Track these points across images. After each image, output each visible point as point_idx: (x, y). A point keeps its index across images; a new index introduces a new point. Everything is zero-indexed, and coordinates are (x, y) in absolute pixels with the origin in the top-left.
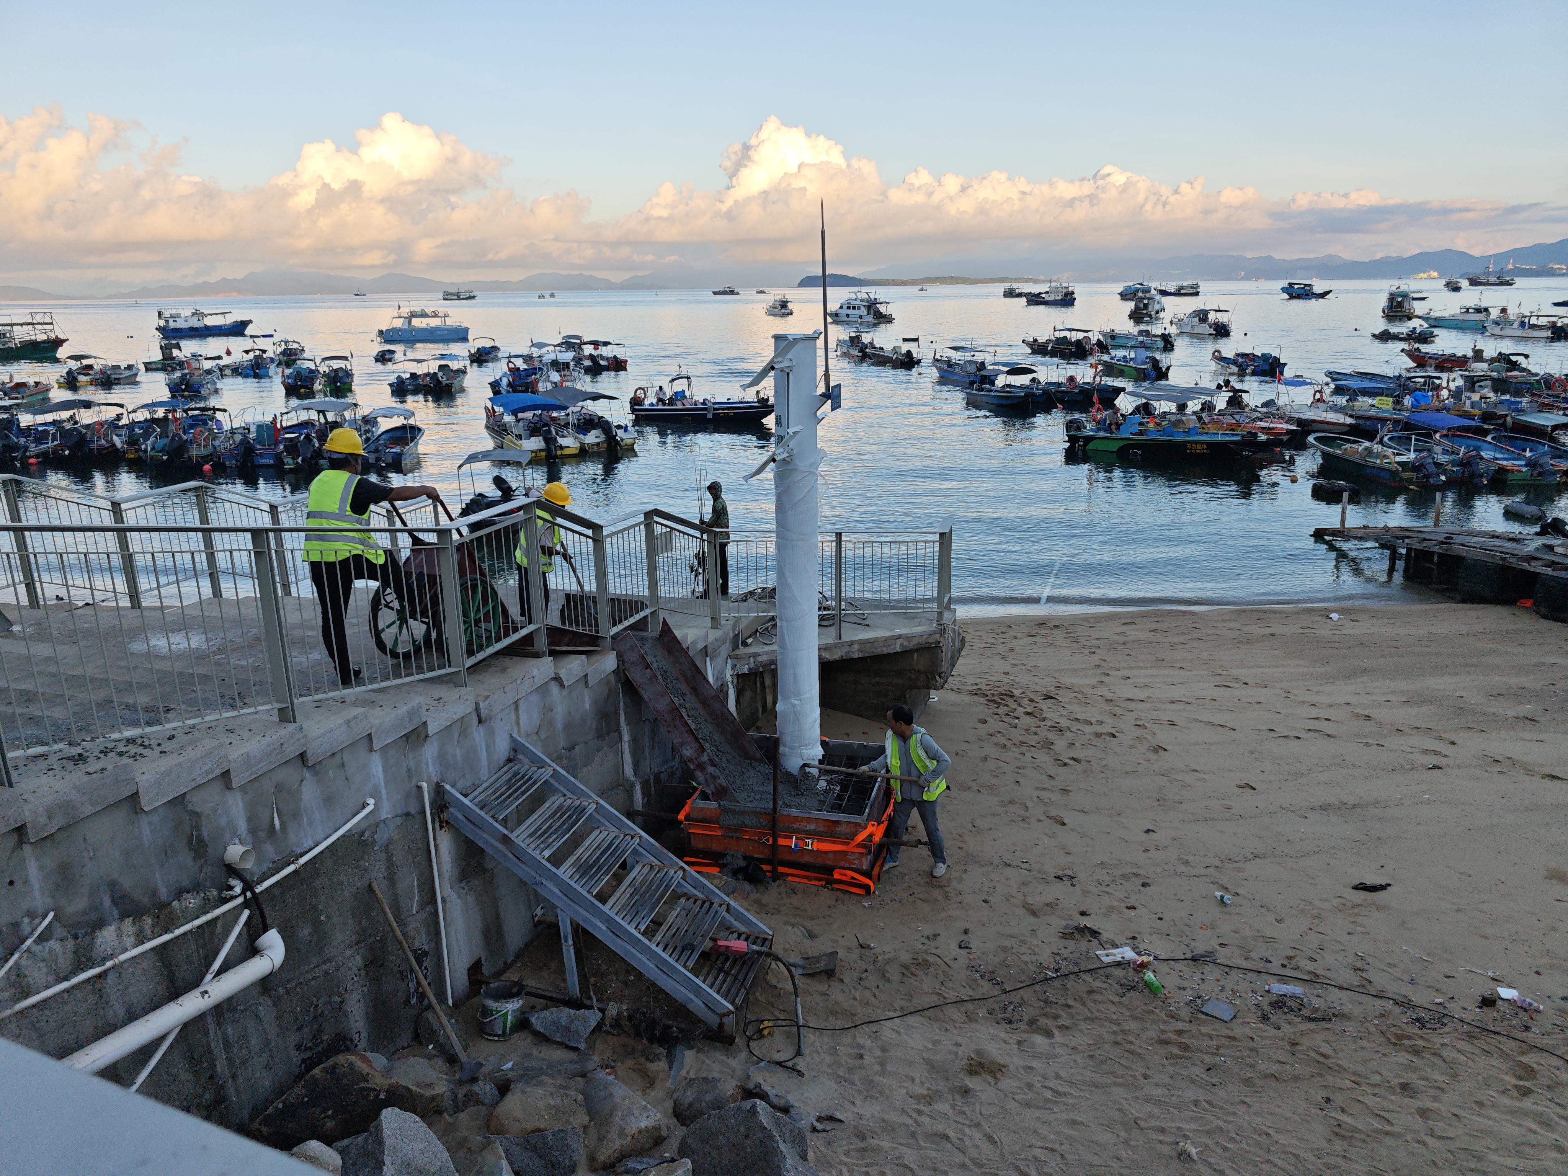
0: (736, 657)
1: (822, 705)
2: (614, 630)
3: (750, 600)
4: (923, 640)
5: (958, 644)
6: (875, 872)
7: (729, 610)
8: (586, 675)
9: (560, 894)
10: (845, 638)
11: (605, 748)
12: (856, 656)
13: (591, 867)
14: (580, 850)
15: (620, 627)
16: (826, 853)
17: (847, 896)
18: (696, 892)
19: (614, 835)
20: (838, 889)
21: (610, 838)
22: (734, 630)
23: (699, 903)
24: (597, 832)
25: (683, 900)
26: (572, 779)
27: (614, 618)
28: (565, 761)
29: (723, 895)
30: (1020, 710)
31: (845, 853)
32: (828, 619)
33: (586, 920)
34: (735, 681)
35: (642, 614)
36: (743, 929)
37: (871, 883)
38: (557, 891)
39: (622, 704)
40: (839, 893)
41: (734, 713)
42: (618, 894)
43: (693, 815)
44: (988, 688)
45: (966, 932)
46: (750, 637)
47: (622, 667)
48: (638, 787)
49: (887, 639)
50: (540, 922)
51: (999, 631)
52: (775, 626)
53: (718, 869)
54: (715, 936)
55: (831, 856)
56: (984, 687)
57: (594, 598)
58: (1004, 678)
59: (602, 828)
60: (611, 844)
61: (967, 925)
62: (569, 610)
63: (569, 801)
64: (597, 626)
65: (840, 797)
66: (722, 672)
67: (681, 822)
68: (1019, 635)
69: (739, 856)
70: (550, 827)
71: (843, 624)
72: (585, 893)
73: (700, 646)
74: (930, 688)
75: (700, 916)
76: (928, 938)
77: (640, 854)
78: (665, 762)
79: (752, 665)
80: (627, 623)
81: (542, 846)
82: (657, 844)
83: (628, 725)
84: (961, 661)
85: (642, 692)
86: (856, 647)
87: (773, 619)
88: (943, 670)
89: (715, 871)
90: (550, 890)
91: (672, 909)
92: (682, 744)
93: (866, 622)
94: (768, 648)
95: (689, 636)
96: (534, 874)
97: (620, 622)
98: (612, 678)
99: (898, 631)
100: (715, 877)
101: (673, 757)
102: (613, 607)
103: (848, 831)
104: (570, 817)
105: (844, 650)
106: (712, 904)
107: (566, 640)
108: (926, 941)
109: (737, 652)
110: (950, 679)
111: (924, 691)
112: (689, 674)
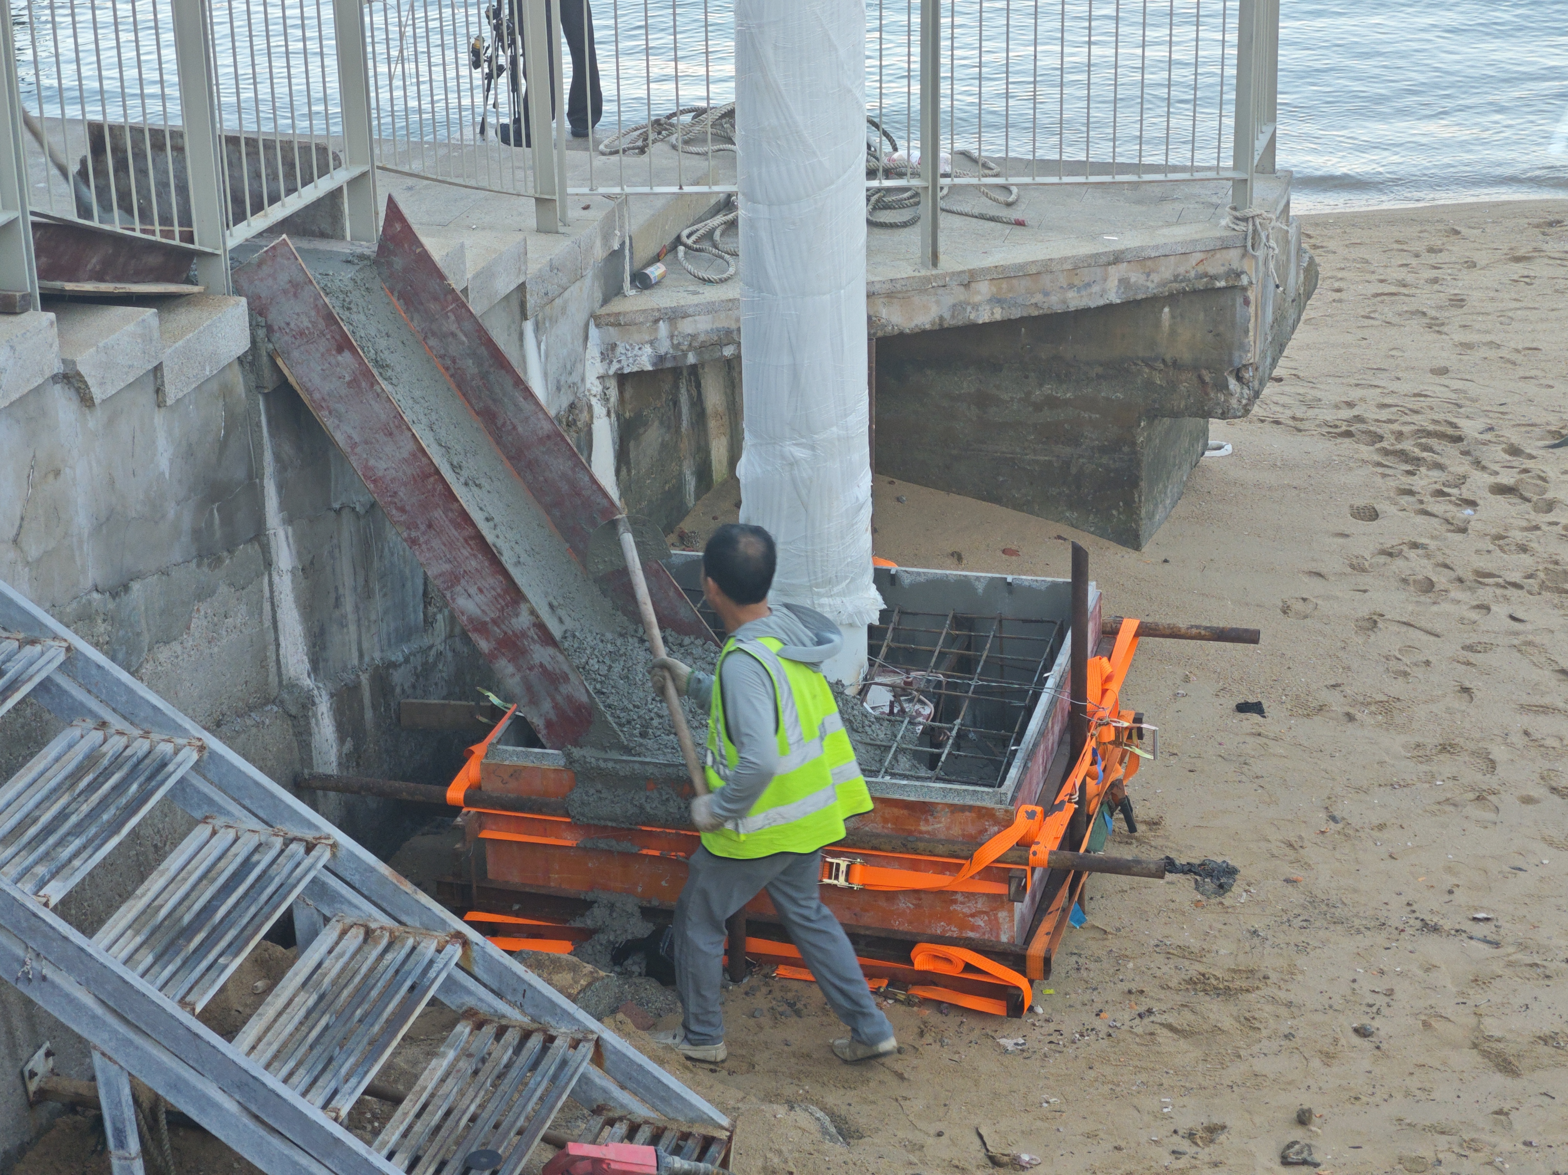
0: (617, 322)
1: (879, 465)
2: (241, 233)
3: (658, 149)
4: (1188, 267)
5: (1295, 280)
6: (1037, 947)
7: (592, 179)
8: (157, 370)
9: (99, 1010)
10: (949, 263)
11: (223, 589)
12: (984, 316)
13: (189, 931)
14: (155, 883)
15: (257, 223)
16: (891, 896)
17: (952, 1020)
18: (502, 1007)
19: (254, 840)
20: (925, 1001)
21: (242, 850)
22: (606, 237)
23: (512, 1037)
24: (201, 832)
25: (463, 1029)
26: (124, 676)
27: (238, 200)
28: (101, 627)
29: (582, 1015)
30: (1479, 481)
31: (944, 896)
32: (900, 205)
33: (178, 1084)
34: (613, 393)
35: (322, 187)
36: (641, 1110)
37: (1021, 982)
38: (88, 1000)
39: (268, 457)
40: (927, 1013)
41: (613, 492)
42: (269, 1010)
43: (492, 787)
44: (1384, 415)
45: (1303, 1119)
46: (657, 259)
47: (265, 348)
48: (324, 708)
49: (1078, 265)
50: (43, 1094)
51: (1419, 246)
52: (733, 224)
53: (568, 945)
54: (561, 1133)
55: (904, 904)
56: (1371, 413)
57: (177, 135)
58: (1434, 387)
59: (219, 821)
60: (246, 865)
61: (1306, 1100)
62: (101, 173)
63: (116, 744)
64: (186, 219)
65: (931, 736)
66: (572, 365)
67: (455, 810)
68: (1481, 258)
69: (631, 906)
70: (62, 816)
71: (944, 220)
72: (171, 1006)
73: (505, 285)
74: (1207, 415)
75: (513, 1073)
76: (1191, 1136)
77: (333, 897)
78: (405, 634)
79: (665, 347)
80: (276, 213)
81: (41, 870)
82: (383, 868)
83: (289, 521)
84: (1301, 336)
85: (329, 422)
86: (984, 289)
87: (727, 204)
88: (1251, 357)
89: (560, 949)
90: (71, 1000)
91: (431, 1054)
92: (454, 579)
93: (1014, 214)
94: (711, 294)
95: (469, 255)
96: (20, 952)
97: (258, 207)
98: (238, 380)
99: (1114, 241)
100: (556, 965)
101: (428, 622)
102: (234, 165)
103: (956, 831)
104: (119, 788)
105: (948, 300)
106: (551, 1039)
107: (94, 262)
108: (1185, 1145)
109: (617, 306)
110: (1270, 390)
111: (1190, 423)
112: (470, 366)
